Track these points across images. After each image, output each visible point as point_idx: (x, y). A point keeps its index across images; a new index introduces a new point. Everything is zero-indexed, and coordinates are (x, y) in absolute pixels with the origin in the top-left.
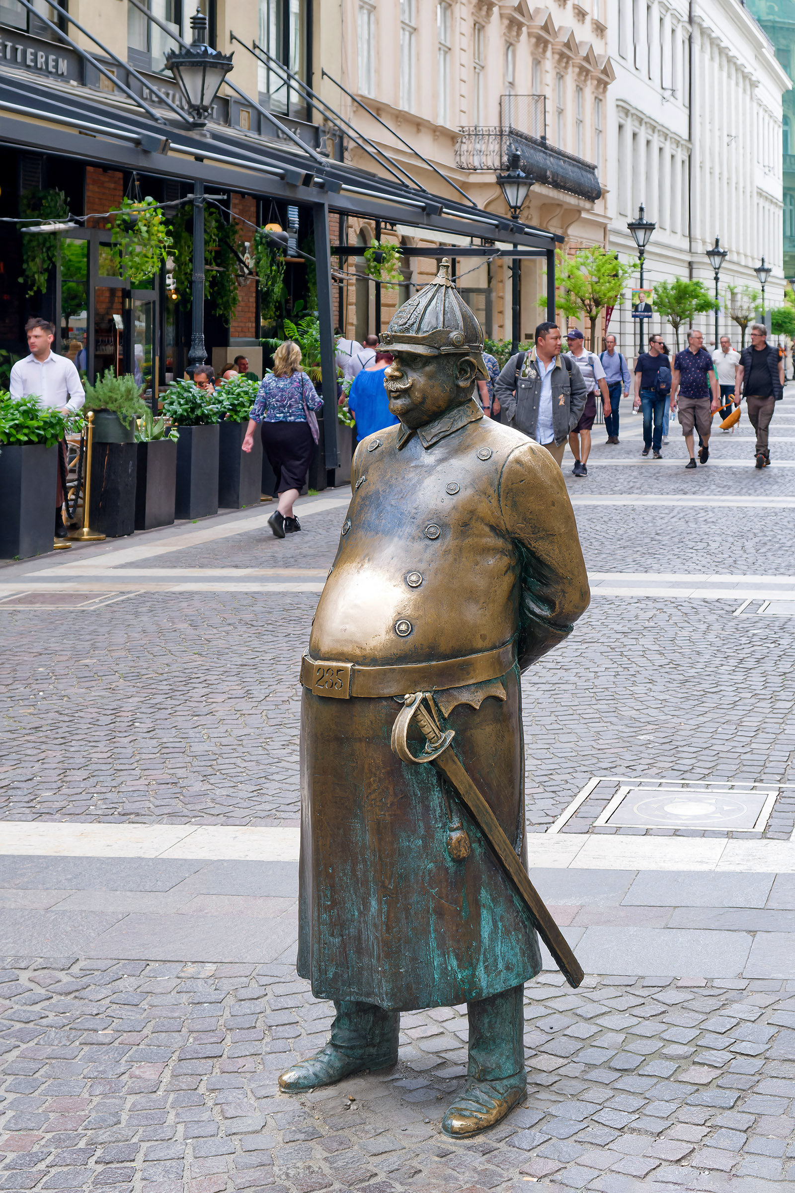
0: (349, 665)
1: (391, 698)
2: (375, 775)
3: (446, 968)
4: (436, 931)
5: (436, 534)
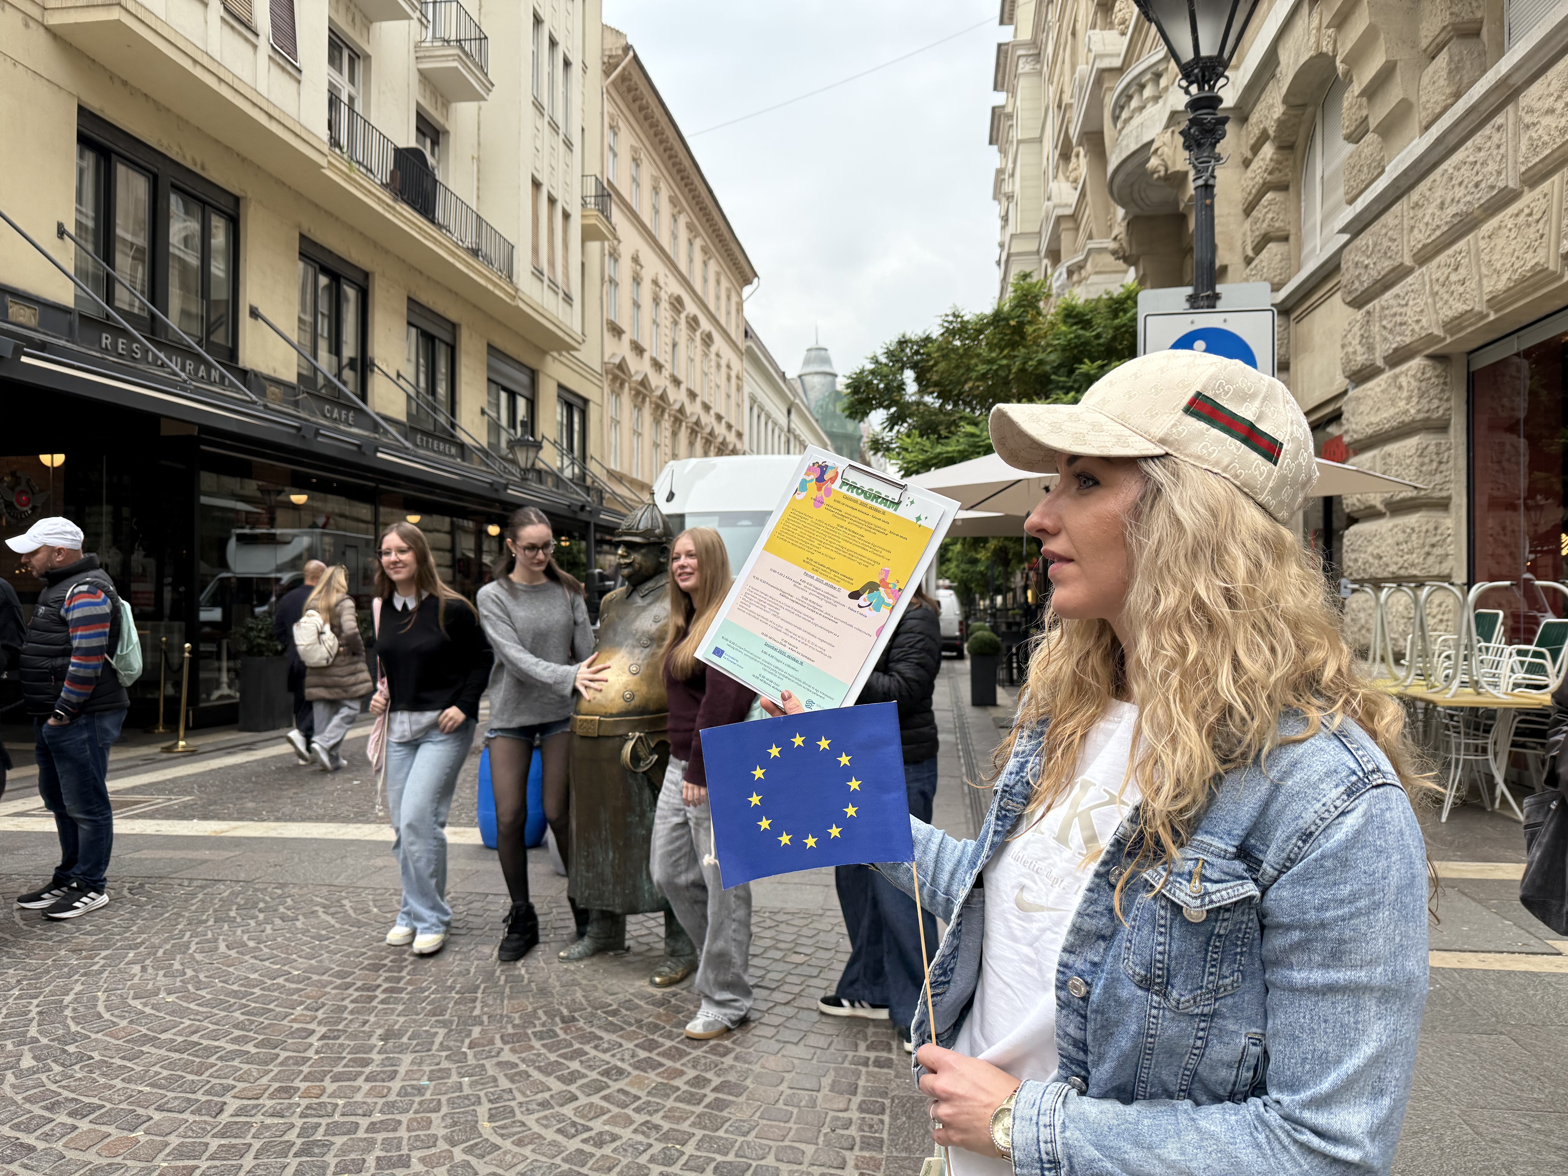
0: (598, 718)
1: (621, 736)
2: (612, 780)
5: (647, 644)
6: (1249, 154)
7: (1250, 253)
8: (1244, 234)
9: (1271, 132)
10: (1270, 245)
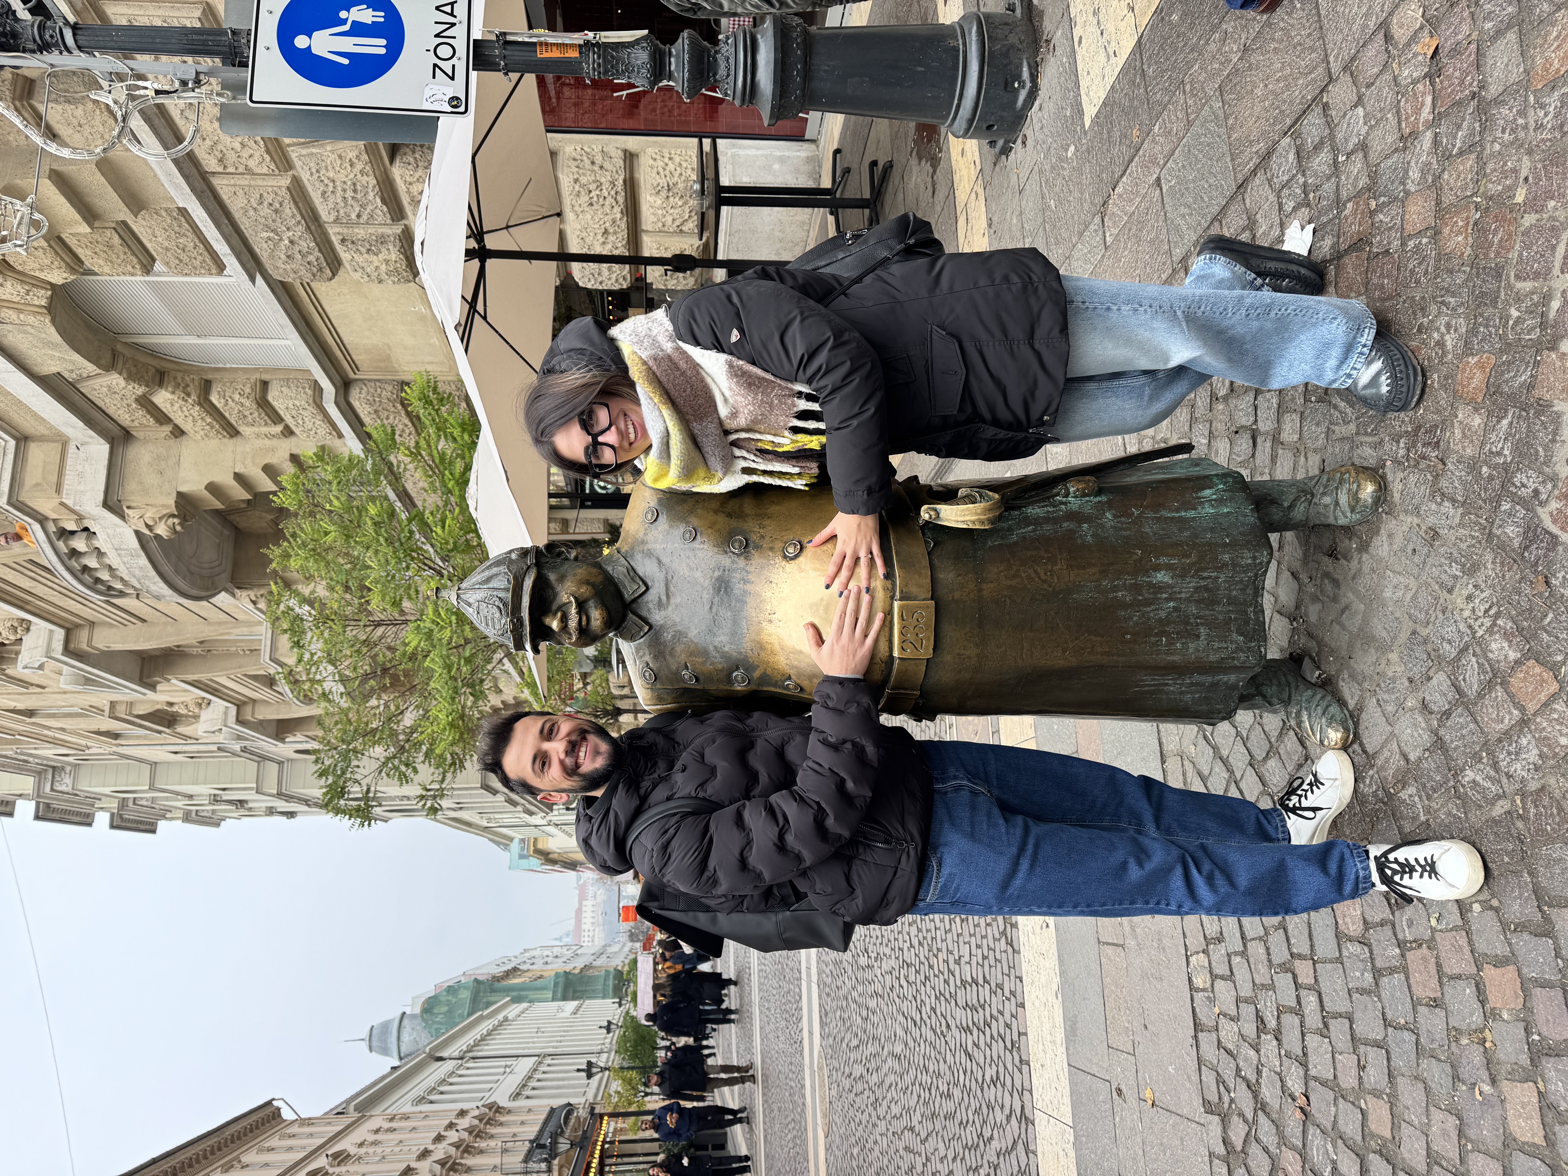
0: (896, 604)
1: (929, 553)
2: (1019, 571)
3: (1215, 500)
4: (1177, 511)
5: (741, 541)
6: (167, 429)
7: (279, 428)
8: (258, 436)
9: (140, 390)
10: (270, 399)
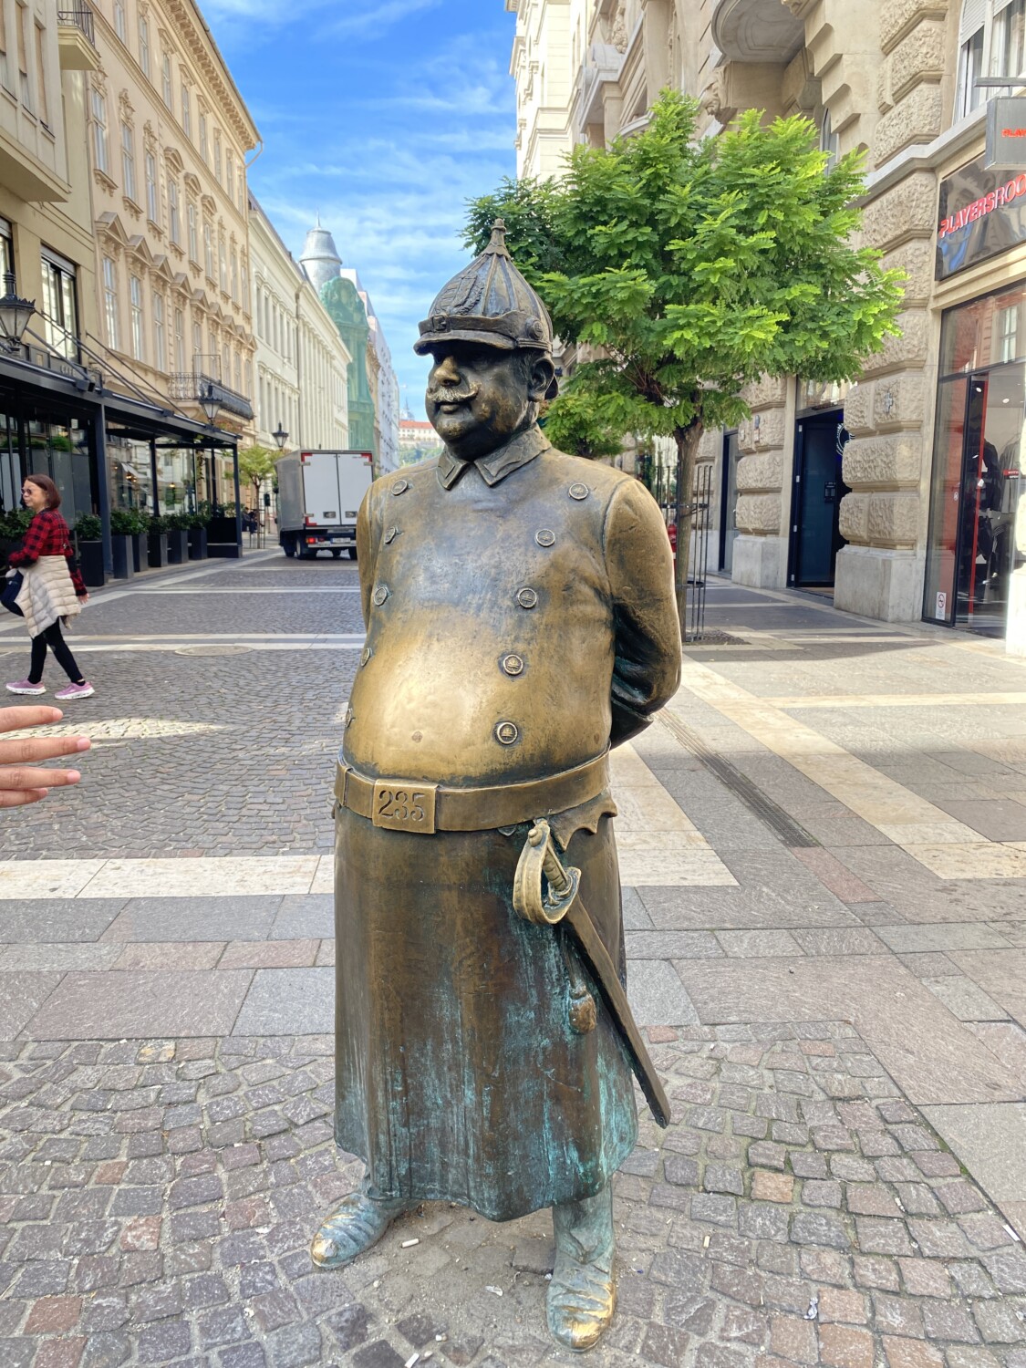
1: (497, 829)
2: (473, 935)
5: (532, 601)
